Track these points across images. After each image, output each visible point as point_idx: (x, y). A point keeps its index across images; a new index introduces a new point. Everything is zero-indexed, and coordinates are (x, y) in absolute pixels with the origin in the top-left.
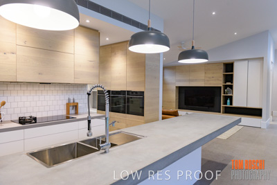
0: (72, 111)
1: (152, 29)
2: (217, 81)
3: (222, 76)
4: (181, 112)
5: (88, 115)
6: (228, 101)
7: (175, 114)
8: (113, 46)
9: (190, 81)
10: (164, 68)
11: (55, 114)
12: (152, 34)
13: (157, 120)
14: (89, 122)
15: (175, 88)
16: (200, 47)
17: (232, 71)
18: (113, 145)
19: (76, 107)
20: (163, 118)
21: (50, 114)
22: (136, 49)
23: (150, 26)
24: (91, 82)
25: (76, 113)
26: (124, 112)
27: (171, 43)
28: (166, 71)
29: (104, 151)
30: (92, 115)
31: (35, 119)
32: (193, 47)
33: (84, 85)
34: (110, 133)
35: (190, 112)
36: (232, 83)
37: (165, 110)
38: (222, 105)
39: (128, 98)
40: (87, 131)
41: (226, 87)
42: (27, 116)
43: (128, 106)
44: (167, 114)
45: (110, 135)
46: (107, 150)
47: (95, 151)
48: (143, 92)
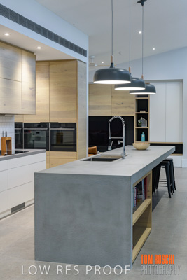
3: (134, 102)
6: (143, 136)
17: (148, 96)
36: (147, 111)
41: (139, 116)
48: (75, 124)
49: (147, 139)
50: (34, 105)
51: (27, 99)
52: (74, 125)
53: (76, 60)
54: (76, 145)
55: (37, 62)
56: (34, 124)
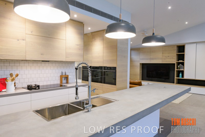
0: (64, 81)
1: (122, 21)
2: (172, 59)
3: (176, 55)
4: (144, 83)
5: (76, 84)
6: (181, 74)
7: (140, 84)
8: (93, 34)
9: (151, 59)
10: (131, 49)
11: (52, 83)
12: (123, 24)
13: (126, 88)
14: (77, 89)
15: (139, 64)
16: (159, 34)
17: (184, 52)
18: (94, 106)
19: (67, 78)
20: (130, 87)
21: (49, 83)
22: (111, 35)
23: (121, 19)
24: (78, 60)
25: (67, 82)
26: (101, 82)
27: (137, 30)
28: (133, 52)
29: (87, 110)
30: (78, 84)
31: (38, 86)
32: (153, 34)
33: (73, 63)
34: (92, 97)
35: (151, 83)
36: (184, 60)
37: (132, 81)
38: (175, 78)
39: (104, 72)
40: (75, 95)
41: (178, 64)
42: (33, 84)
43: (104, 78)
44: (133, 84)
45: (92, 98)
46: (89, 110)
47: (81, 110)
48: (116, 68)
49: (183, 76)
54: (115, 81)
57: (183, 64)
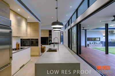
3: (49, 34)
17: (51, 32)
49: (51, 42)
50: (27, 34)
51: (25, 32)
52: (38, 39)
53: (38, 23)
54: (38, 44)
55: (28, 23)
56: (26, 39)
57: (51, 37)
